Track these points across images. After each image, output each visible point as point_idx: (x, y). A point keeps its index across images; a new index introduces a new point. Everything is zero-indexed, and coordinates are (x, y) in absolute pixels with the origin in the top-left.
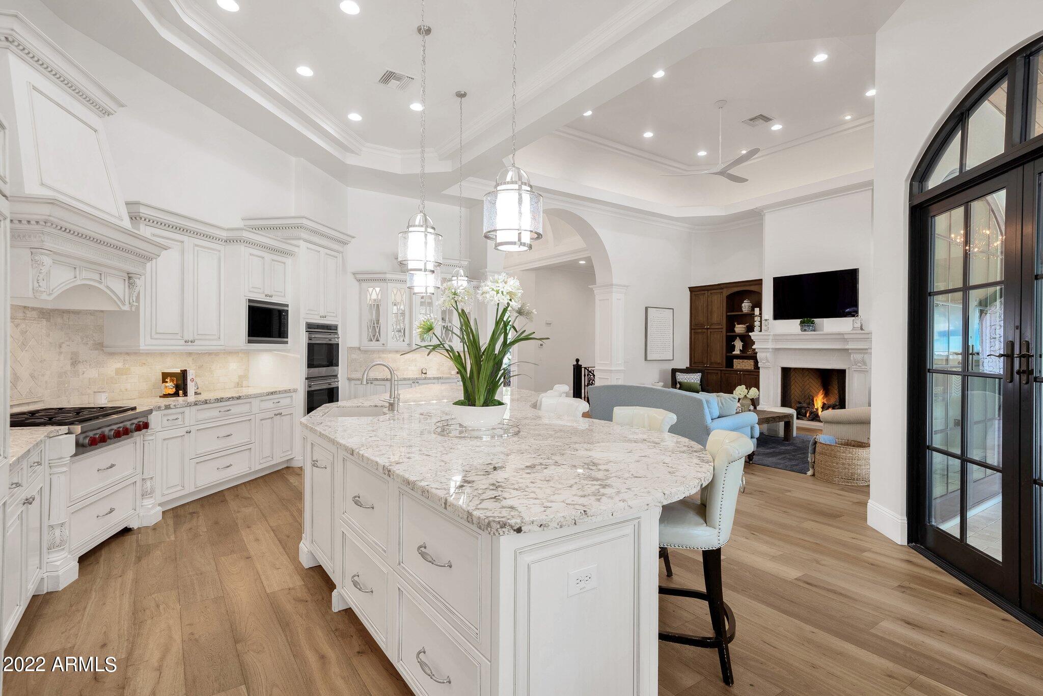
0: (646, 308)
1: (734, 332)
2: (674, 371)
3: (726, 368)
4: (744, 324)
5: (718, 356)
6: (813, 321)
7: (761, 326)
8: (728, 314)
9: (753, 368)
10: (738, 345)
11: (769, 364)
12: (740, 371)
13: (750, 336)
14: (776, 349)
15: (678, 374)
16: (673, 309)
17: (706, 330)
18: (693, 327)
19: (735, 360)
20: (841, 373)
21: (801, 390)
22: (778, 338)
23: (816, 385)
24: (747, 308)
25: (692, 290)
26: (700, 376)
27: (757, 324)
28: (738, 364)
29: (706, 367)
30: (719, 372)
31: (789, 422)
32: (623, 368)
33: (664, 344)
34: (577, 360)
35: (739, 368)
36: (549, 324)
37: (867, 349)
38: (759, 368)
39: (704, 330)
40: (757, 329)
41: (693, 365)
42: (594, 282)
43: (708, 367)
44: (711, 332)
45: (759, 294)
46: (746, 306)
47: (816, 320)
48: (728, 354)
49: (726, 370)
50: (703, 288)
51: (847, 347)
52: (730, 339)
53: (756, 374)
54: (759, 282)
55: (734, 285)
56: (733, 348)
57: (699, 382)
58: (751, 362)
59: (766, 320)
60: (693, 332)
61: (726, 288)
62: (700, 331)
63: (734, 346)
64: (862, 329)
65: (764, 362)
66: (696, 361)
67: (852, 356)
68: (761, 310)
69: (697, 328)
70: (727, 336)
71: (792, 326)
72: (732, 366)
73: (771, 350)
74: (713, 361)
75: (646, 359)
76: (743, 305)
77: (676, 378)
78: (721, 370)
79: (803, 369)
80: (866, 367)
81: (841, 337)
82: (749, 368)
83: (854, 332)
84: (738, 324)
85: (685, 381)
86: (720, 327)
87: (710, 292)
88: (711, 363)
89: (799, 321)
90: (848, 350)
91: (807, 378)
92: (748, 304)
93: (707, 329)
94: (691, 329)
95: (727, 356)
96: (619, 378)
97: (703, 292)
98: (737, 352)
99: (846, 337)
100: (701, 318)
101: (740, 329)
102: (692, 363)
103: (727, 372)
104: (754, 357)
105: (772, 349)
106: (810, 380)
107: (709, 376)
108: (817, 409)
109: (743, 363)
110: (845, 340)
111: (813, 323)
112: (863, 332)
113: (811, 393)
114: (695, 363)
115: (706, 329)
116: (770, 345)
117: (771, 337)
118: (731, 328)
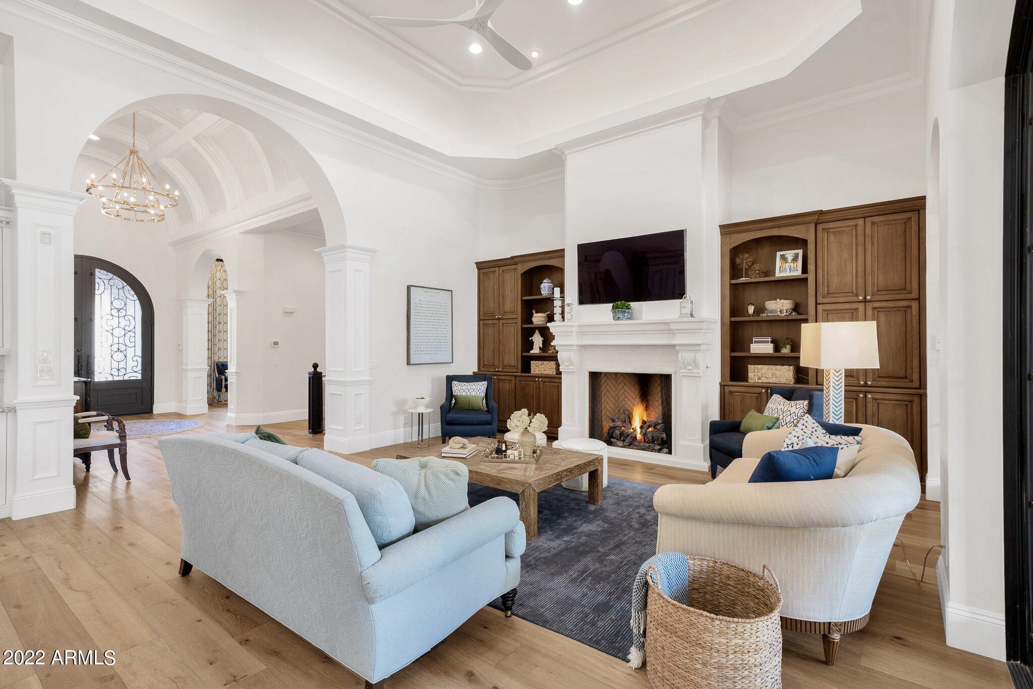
0: (409, 288)
1: (532, 323)
2: (450, 379)
3: (522, 372)
4: (544, 312)
5: (513, 357)
6: (629, 305)
7: (563, 313)
8: (525, 298)
9: (555, 373)
10: (537, 340)
11: (573, 367)
12: (539, 377)
13: (548, 328)
14: (582, 346)
15: (454, 383)
16: (452, 291)
17: (497, 322)
18: (481, 318)
19: (532, 362)
20: (666, 379)
21: (614, 402)
22: (584, 330)
23: (632, 395)
24: (547, 289)
25: (481, 266)
26: (486, 386)
27: (557, 310)
28: (538, 368)
29: (498, 371)
30: (513, 378)
31: (596, 470)
32: (367, 378)
33: (438, 341)
34: (315, 366)
35: (537, 372)
36: (290, 313)
37: (699, 345)
38: (560, 373)
39: (495, 321)
40: (557, 317)
41: (482, 369)
42: (323, 243)
43: (500, 372)
44: (503, 324)
45: (560, 270)
46: (545, 287)
47: (634, 305)
48: (525, 354)
49: (521, 376)
50: (494, 263)
51: (674, 342)
52: (527, 334)
53: (557, 380)
54: (560, 253)
55: (531, 258)
56: (530, 345)
57: (483, 394)
58: (552, 364)
59: (569, 305)
60: (481, 325)
61: (522, 262)
62: (490, 322)
63: (532, 343)
64: (692, 315)
65: (567, 364)
66: (486, 364)
67: (680, 354)
68: (562, 292)
69: (487, 318)
70: (522, 328)
71: (603, 312)
72: (529, 371)
73: (575, 348)
74: (506, 363)
75: (408, 363)
76: (542, 286)
77: (452, 390)
78: (516, 376)
79: (616, 374)
80: (698, 371)
81: (665, 327)
82: (550, 373)
83: (684, 320)
84: (537, 313)
85: (464, 394)
86: (514, 316)
87: (501, 269)
88: (504, 366)
89: (610, 306)
90: (674, 346)
91: (622, 384)
92: (548, 284)
93: (499, 319)
94: (479, 320)
95: (522, 357)
96: (361, 394)
97: (492, 269)
98: (536, 351)
99: (672, 327)
100: (491, 306)
101: (538, 318)
102: (481, 366)
103: (523, 379)
104: (554, 358)
105: (578, 346)
106: (625, 387)
107: (501, 384)
108: (635, 430)
109: (543, 366)
110: (671, 332)
111: (628, 308)
112: (693, 319)
113: (627, 407)
114: (484, 366)
115: (496, 319)
116: (575, 341)
117: (575, 329)
118: (527, 318)
